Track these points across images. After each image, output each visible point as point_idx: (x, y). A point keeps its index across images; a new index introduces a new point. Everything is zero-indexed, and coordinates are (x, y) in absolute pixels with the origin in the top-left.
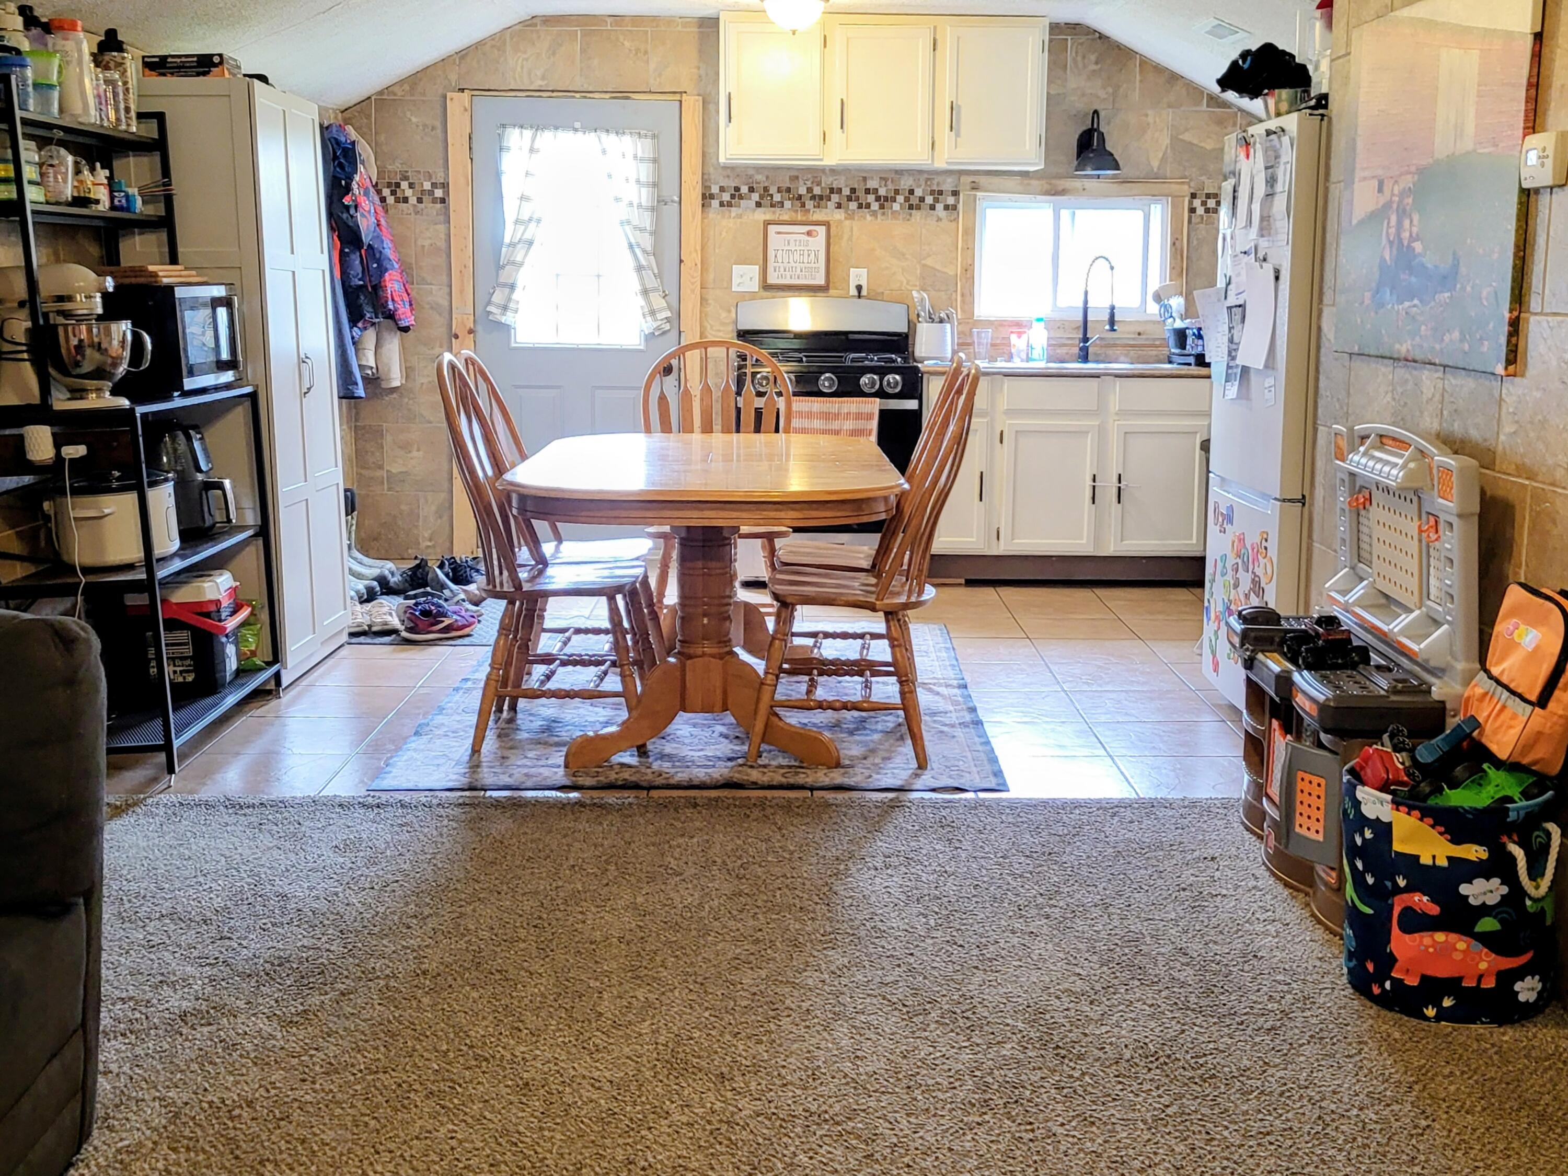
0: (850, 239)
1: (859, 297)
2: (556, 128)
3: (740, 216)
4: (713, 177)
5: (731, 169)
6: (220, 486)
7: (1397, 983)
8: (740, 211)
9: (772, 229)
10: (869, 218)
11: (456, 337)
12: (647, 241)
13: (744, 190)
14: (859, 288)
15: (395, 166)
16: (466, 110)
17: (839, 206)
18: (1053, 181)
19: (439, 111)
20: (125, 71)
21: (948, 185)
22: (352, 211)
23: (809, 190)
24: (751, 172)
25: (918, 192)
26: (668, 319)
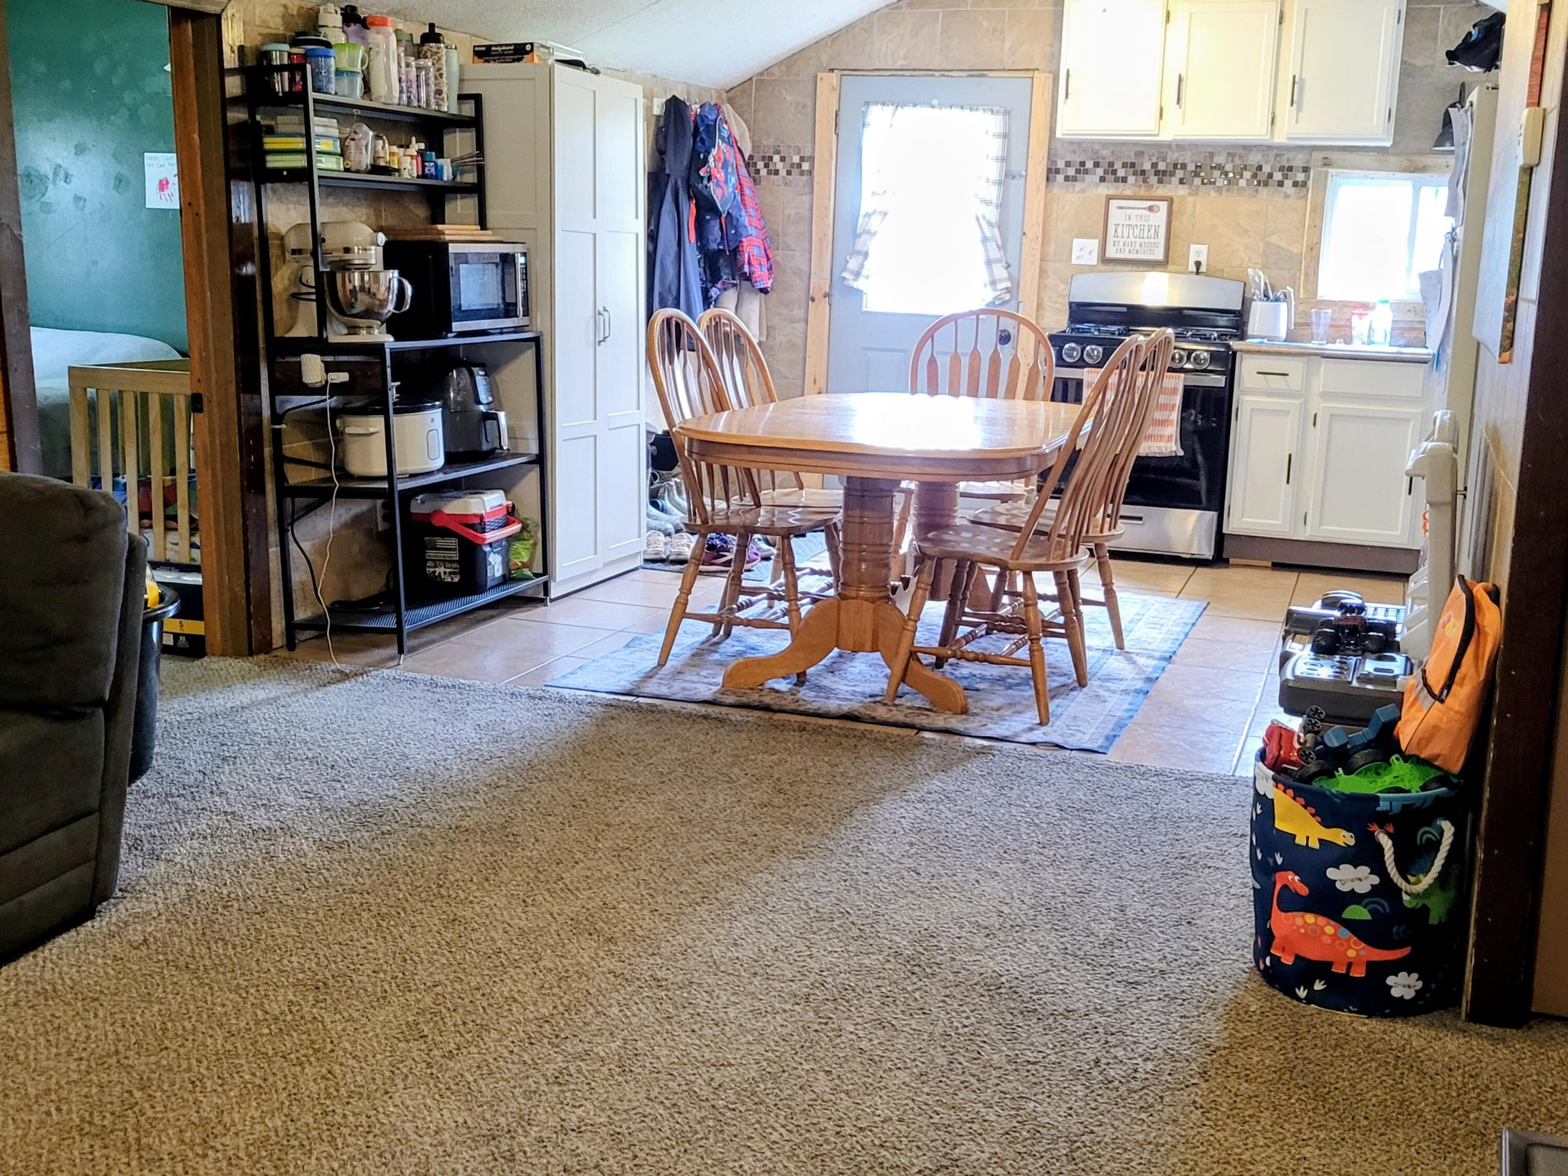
0: (1193, 215)
1: (1198, 273)
2: (915, 105)
3: (1083, 191)
4: (1059, 152)
5: (1076, 145)
6: (495, 417)
7: (1276, 960)
8: (1083, 186)
9: (1114, 203)
10: (1213, 194)
11: (813, 300)
12: (992, 214)
13: (1089, 165)
14: (1198, 264)
15: (768, 142)
16: (834, 89)
17: (1181, 182)
18: (1414, 158)
19: (811, 89)
20: (439, 59)
21: (1298, 161)
22: (705, 182)
23: (1154, 165)
24: (1096, 147)
25: (1266, 169)
26: (1008, 290)
